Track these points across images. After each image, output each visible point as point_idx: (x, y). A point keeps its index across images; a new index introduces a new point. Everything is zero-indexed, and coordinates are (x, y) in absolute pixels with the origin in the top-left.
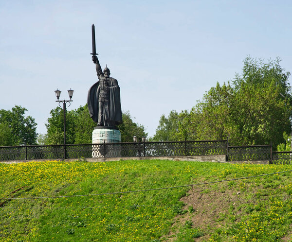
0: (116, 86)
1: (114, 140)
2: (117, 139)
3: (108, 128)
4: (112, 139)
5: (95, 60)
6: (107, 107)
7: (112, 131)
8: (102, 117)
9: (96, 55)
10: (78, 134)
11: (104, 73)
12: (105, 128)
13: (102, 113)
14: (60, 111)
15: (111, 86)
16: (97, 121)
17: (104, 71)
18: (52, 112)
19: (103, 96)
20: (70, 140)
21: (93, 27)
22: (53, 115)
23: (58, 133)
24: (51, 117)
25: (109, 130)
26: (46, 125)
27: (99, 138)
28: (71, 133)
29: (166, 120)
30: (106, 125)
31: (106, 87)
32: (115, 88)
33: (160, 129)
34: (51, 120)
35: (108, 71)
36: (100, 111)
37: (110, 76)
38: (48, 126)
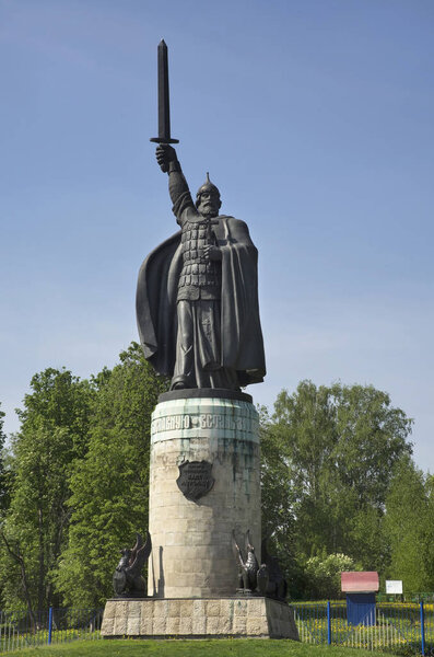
0: (242, 244)
1: (235, 441)
2: (246, 437)
3: (212, 395)
4: (230, 435)
5: (168, 159)
6: (208, 319)
7: (228, 405)
8: (190, 357)
9: (172, 145)
10: (95, 431)
11: (199, 203)
12: (200, 396)
13: (190, 341)
14: (53, 377)
15: (224, 243)
16: (171, 373)
17: (200, 194)
18: (34, 380)
19: (194, 281)
20: (75, 448)
21: (163, 52)
22: (38, 387)
23: (44, 431)
24: (31, 392)
25: (217, 403)
26: (18, 412)
27: (178, 434)
28: (78, 432)
29: (291, 401)
30: (206, 383)
31: (208, 247)
32: (241, 249)
33: (277, 421)
34: (32, 400)
35: (212, 194)
36: (182, 335)
37: (221, 212)
38: (24, 415)
